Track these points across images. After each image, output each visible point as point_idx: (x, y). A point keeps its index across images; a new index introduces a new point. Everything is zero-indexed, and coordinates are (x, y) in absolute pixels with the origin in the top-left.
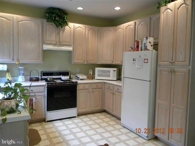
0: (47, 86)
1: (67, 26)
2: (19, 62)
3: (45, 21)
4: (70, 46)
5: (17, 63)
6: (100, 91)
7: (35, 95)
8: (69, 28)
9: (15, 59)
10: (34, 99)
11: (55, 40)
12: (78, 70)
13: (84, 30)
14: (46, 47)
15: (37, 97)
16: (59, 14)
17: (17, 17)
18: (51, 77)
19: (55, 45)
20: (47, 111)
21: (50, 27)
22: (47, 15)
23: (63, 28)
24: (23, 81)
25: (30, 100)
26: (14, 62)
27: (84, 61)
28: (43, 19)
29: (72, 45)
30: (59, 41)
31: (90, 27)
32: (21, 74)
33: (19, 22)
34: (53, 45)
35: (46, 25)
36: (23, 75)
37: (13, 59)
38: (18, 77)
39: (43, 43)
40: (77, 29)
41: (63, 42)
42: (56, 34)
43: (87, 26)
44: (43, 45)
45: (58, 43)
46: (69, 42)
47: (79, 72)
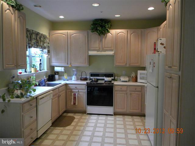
0: (87, 85)
1: (109, 33)
2: (71, 65)
3: (90, 32)
4: (112, 50)
5: (70, 66)
6: (139, 94)
7: (78, 91)
8: (111, 35)
9: (69, 63)
10: (77, 94)
11: (98, 47)
12: (124, 72)
13: (126, 35)
14: (91, 53)
15: (80, 93)
16: (100, 24)
17: (70, 32)
18: (96, 77)
19: (98, 51)
20: (87, 105)
21: (94, 36)
22: (92, 26)
23: (105, 35)
24: (75, 80)
25: (74, 95)
26: (68, 66)
27: (126, 64)
28: (89, 31)
29: (114, 50)
30: (102, 47)
31: (132, 30)
32: (74, 75)
33: (71, 35)
34: (96, 51)
35: (91, 35)
36: (76, 75)
37: (68, 64)
38: (72, 76)
39: (89, 50)
40: (118, 35)
41: (105, 47)
42: (99, 42)
43: (129, 30)
44: (89, 51)
45: (101, 49)
46: (110, 47)
47: (125, 74)
